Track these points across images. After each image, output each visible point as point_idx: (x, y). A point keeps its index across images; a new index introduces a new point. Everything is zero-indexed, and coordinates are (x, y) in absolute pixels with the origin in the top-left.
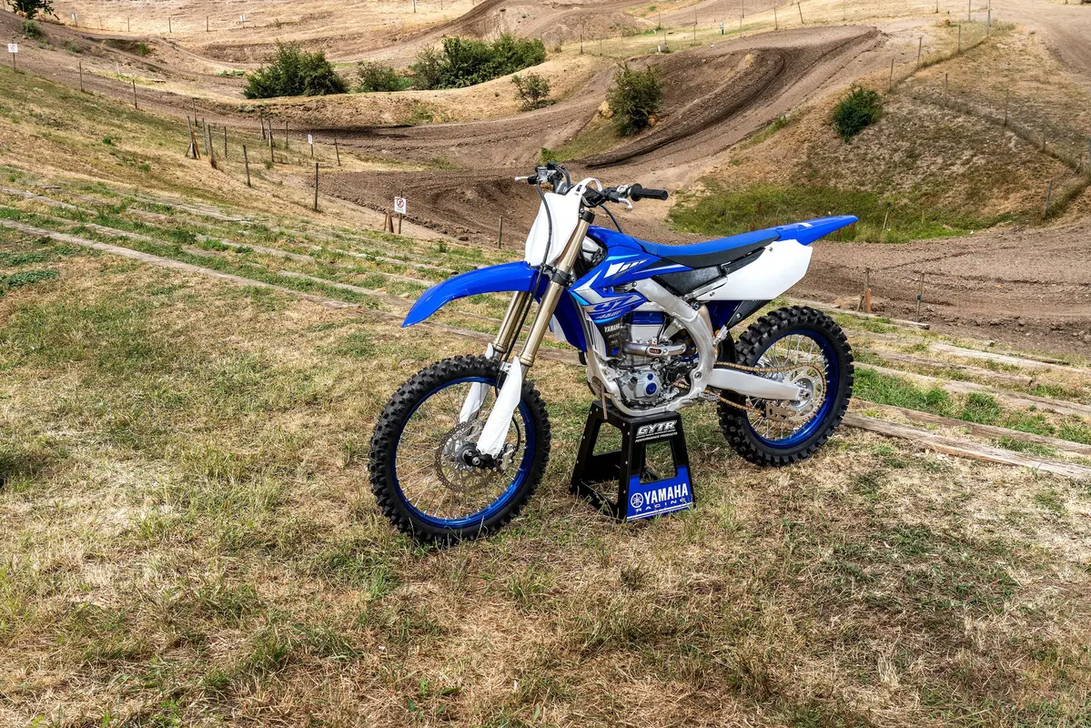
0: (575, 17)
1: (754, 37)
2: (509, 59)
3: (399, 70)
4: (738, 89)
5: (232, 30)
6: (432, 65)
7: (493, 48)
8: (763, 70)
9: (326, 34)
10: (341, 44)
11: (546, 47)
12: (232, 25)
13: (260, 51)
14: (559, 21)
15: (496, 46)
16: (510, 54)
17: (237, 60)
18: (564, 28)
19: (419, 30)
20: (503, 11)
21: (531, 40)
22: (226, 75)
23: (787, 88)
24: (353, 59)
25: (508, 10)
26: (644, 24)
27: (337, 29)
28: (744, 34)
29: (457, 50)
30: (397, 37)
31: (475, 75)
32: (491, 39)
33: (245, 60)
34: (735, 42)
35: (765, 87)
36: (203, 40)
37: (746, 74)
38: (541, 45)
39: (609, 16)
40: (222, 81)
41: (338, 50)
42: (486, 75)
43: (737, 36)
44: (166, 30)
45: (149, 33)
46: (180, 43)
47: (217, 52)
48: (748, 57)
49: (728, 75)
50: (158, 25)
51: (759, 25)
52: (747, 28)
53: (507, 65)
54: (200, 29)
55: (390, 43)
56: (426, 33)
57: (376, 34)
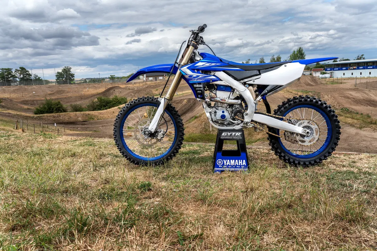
0: (136, 91)
1: (186, 96)
2: (117, 102)
3: (84, 106)
4: (183, 109)
5: (30, 96)
6: (94, 104)
7: (112, 99)
8: (190, 104)
9: (60, 97)
10: (65, 100)
11: (128, 99)
12: (30, 95)
13: (39, 102)
14: (131, 92)
15: (113, 99)
16: (117, 101)
17: (31, 105)
18: (133, 94)
19: (89, 96)
20: (114, 90)
21: (123, 97)
22: (28, 109)
23: (197, 108)
24: (69, 104)
25: (116, 90)
26: (155, 93)
27: (64, 96)
28: (183, 95)
29: (101, 100)
30: (83, 98)
31: (107, 107)
32: (111, 97)
33: (34, 104)
34: (181, 97)
35: (191, 108)
36: (21, 99)
37: (185, 105)
38: (126, 99)
39: (145, 91)
40: (27, 110)
41: (64, 101)
42: (110, 107)
43: (182, 95)
44: (9, 96)
45: (3, 97)
46: (13, 100)
47: (25, 102)
48: (185, 100)
49: (180, 105)
50: (6, 94)
51: (187, 93)
52: (184, 94)
53: (116, 104)
54: (20, 96)
55: (80, 99)
56: (92, 97)
57: (76, 97)
